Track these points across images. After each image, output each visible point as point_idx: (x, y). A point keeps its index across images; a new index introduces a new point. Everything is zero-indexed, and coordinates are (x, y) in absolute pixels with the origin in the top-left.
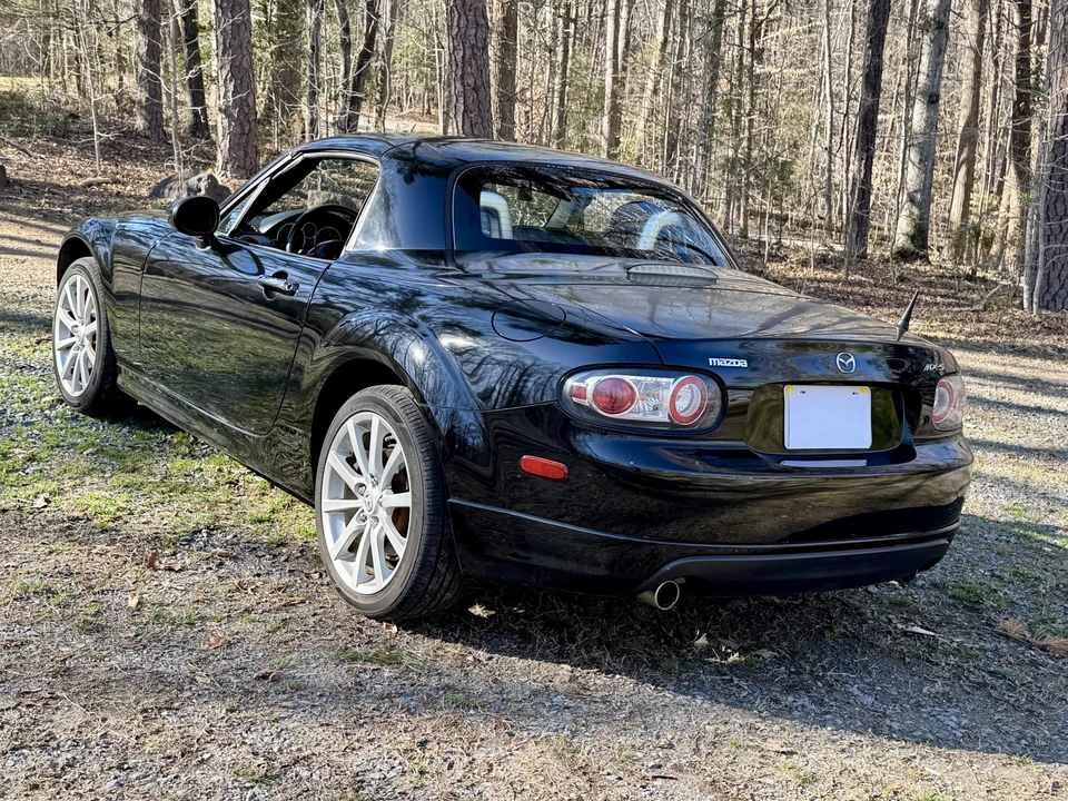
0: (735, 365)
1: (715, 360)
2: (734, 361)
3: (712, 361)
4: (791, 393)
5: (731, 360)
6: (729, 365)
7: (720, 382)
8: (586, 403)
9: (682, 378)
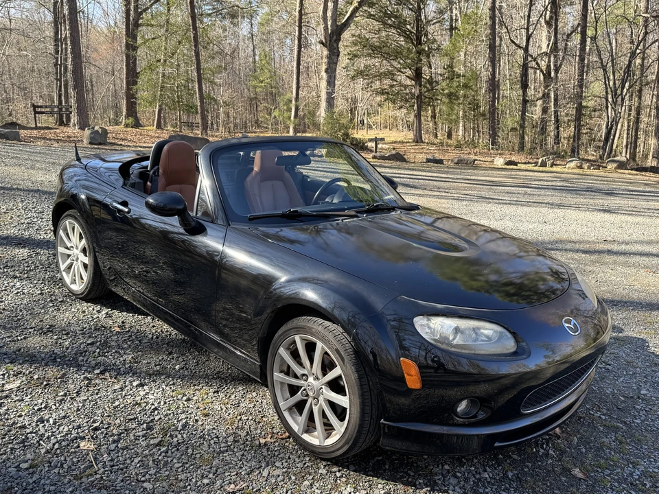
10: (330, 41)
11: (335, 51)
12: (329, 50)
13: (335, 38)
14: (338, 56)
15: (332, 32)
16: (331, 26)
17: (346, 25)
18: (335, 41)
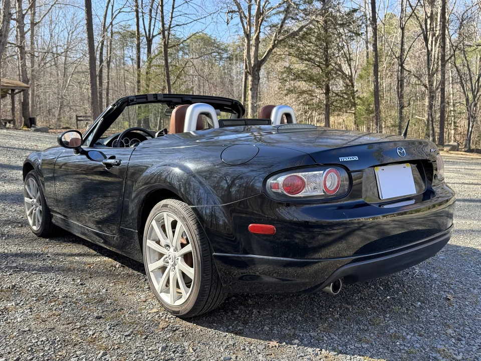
0: (352, 159)
1: (342, 158)
2: (352, 157)
3: (341, 159)
4: (378, 170)
5: (350, 157)
6: (349, 160)
7: (347, 170)
8: (280, 191)
9: (327, 170)
10: (253, 71)
11: (257, 77)
12: (252, 77)
13: (256, 69)
14: (259, 80)
15: (254, 65)
16: (254, 61)
17: (264, 60)
18: (257, 71)
